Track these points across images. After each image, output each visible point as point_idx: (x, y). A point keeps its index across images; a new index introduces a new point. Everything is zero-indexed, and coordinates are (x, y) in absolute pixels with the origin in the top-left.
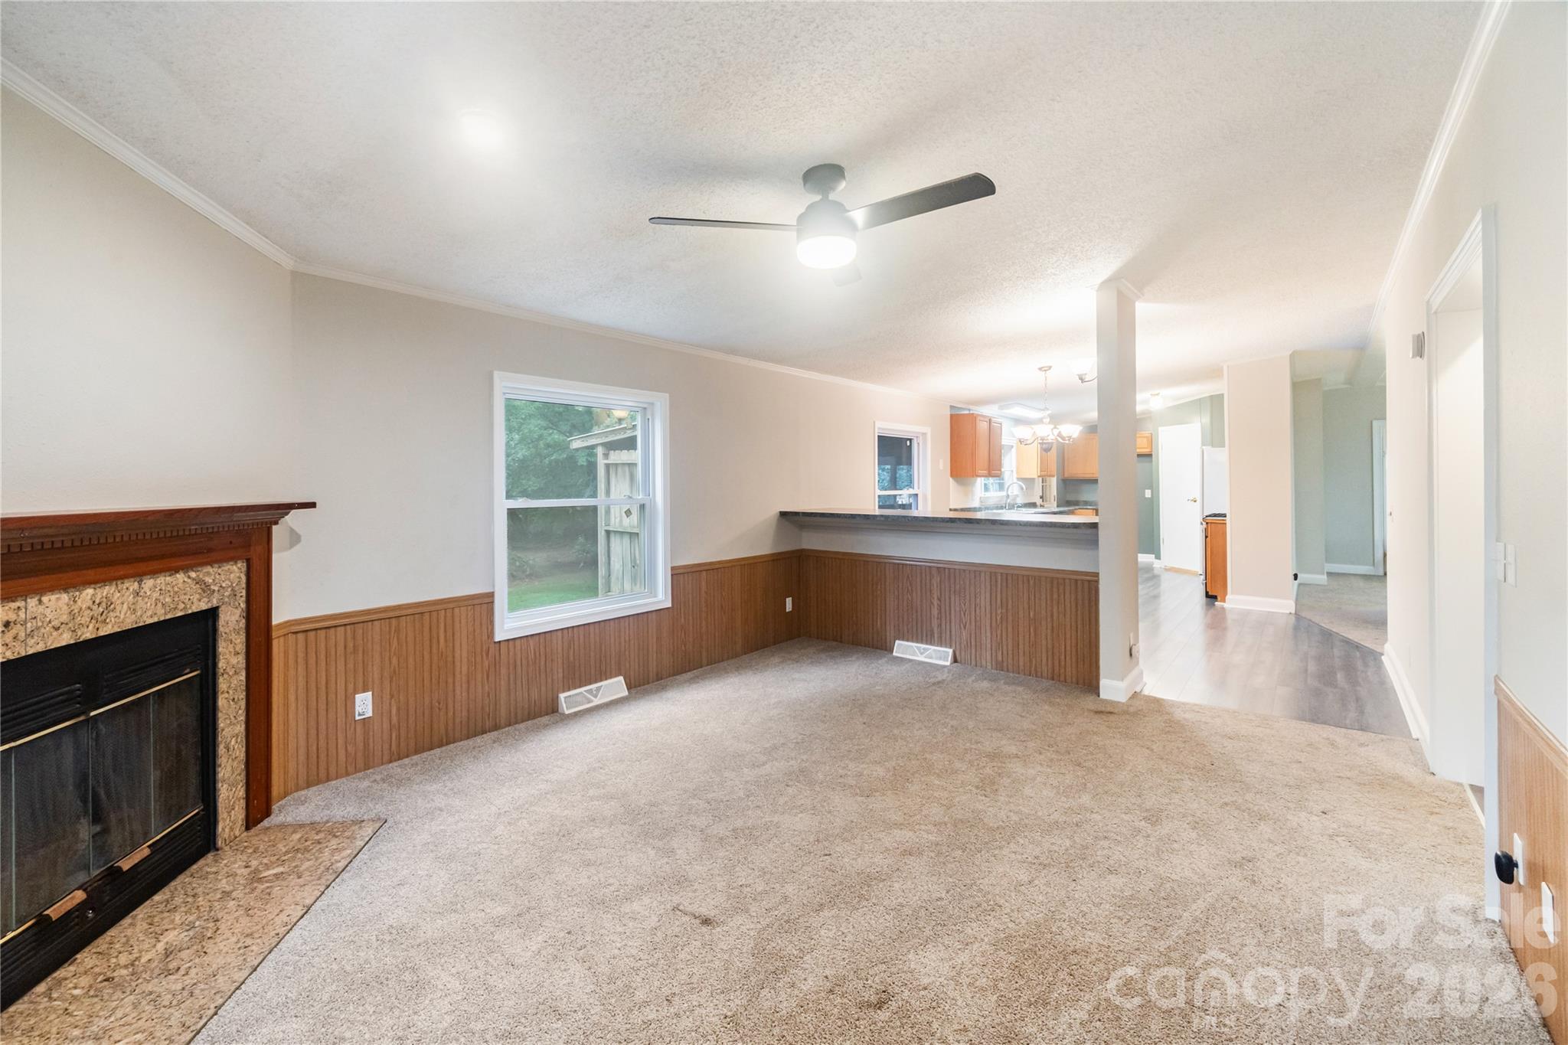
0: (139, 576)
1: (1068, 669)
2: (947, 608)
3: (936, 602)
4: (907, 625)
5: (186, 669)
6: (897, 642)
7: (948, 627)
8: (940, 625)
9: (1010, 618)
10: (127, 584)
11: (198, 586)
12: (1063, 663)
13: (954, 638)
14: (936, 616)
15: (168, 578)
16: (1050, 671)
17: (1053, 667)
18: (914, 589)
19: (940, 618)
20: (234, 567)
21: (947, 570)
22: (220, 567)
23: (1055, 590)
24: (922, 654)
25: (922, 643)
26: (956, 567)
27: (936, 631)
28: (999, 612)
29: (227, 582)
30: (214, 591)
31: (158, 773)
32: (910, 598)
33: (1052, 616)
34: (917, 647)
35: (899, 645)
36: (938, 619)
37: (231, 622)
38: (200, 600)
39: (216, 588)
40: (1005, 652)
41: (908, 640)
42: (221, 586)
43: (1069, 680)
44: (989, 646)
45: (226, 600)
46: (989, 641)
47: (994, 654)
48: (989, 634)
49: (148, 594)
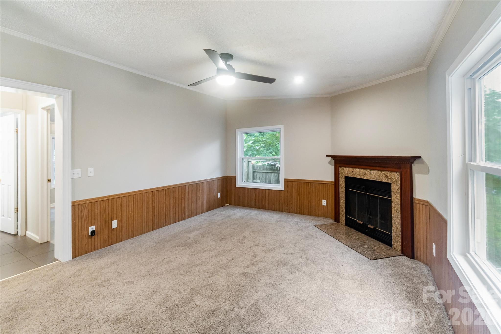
0: (371, 169)
5: (387, 196)
10: (368, 171)
11: (384, 176)
15: (377, 172)
20: (396, 174)
22: (391, 173)
29: (393, 177)
30: (389, 178)
31: (380, 215)
37: (396, 188)
38: (385, 179)
39: (390, 178)
42: (391, 178)
45: (393, 182)
49: (373, 174)
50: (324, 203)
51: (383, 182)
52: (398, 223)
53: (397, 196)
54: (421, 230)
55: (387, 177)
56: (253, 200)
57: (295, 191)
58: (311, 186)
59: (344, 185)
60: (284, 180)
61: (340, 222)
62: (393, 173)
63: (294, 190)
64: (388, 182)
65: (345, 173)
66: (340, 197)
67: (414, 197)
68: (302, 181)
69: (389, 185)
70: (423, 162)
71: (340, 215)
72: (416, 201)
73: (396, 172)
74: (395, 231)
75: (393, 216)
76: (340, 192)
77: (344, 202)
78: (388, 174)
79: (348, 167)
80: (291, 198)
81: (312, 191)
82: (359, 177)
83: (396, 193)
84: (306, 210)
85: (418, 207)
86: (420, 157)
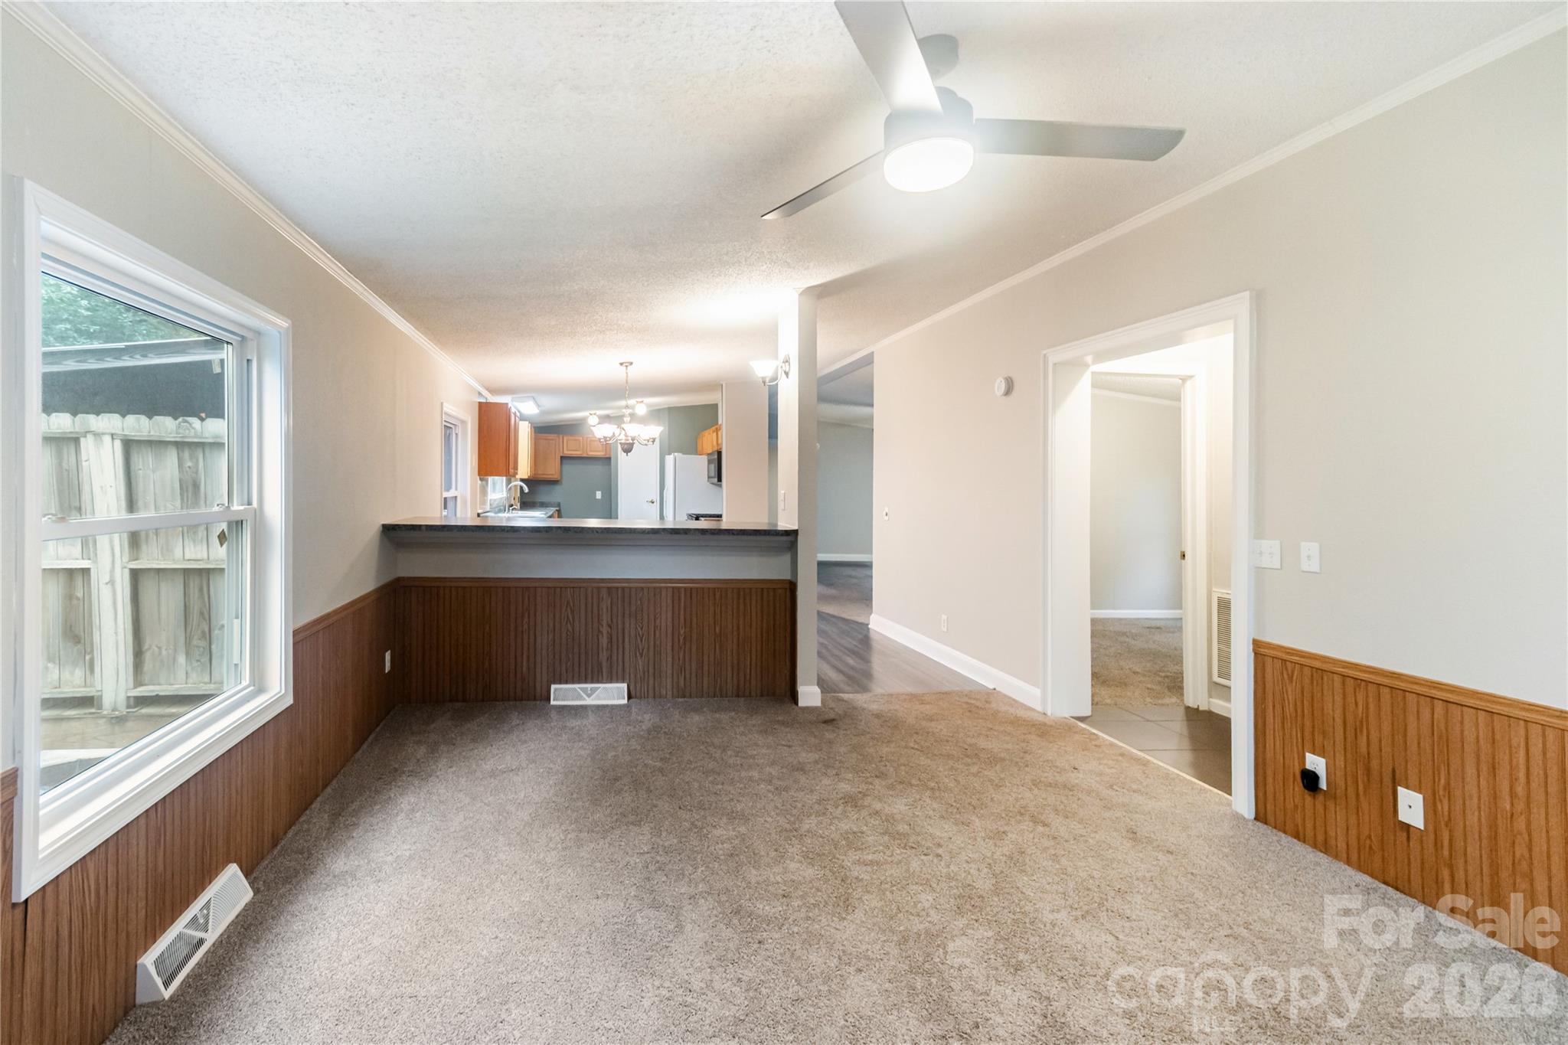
1: (753, 682)
2: (620, 635)
3: (605, 630)
4: (566, 664)
6: (553, 687)
7: (620, 657)
8: (610, 658)
9: (695, 637)
12: (748, 677)
13: (628, 671)
14: (605, 646)
16: (735, 687)
17: (738, 681)
18: (576, 617)
19: (610, 649)
21: (620, 591)
23: (741, 601)
24: (589, 696)
25: (586, 682)
26: (632, 585)
27: (604, 664)
28: (682, 632)
32: (570, 628)
33: (738, 628)
34: (582, 689)
35: (556, 690)
36: (607, 649)
40: (688, 676)
41: (567, 682)
43: (753, 693)
44: (669, 672)
46: (670, 666)
47: (675, 680)
48: (670, 659)
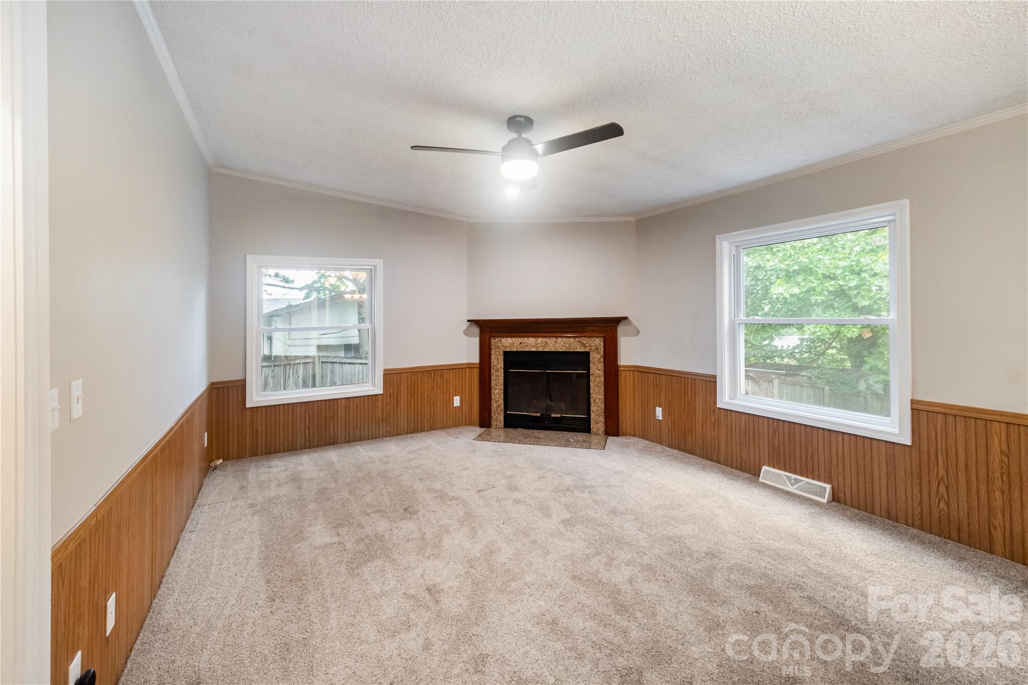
50: (457, 401)
51: (577, 352)
52: (600, 399)
53: (598, 367)
54: (628, 399)
55: (584, 345)
56: (303, 429)
57: (406, 391)
58: (436, 376)
59: (502, 365)
60: (382, 373)
61: (492, 425)
62: (593, 339)
63: (403, 388)
64: (585, 350)
65: (505, 347)
66: (492, 385)
67: (619, 364)
68: (418, 370)
69: (587, 354)
70: (630, 324)
71: (493, 414)
72: (621, 369)
73: (598, 337)
74: (594, 410)
75: (591, 392)
76: (493, 378)
77: (502, 391)
78: (585, 341)
79: (511, 337)
80: (397, 406)
81: (437, 384)
82: (534, 349)
83: (597, 363)
84: (426, 422)
85: (624, 375)
86: (626, 318)
